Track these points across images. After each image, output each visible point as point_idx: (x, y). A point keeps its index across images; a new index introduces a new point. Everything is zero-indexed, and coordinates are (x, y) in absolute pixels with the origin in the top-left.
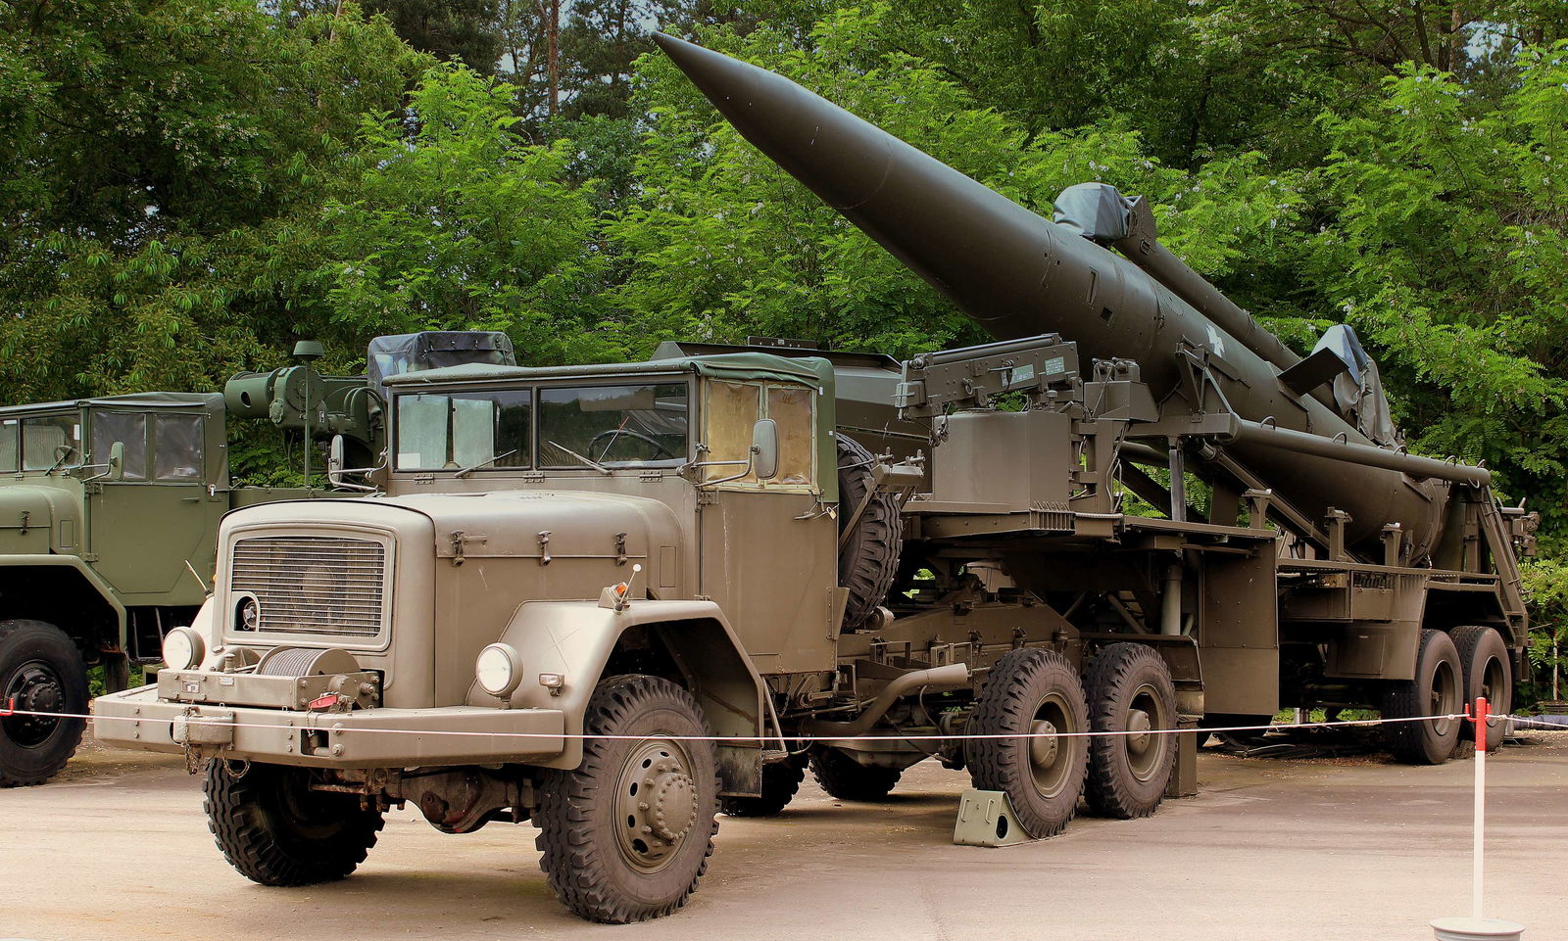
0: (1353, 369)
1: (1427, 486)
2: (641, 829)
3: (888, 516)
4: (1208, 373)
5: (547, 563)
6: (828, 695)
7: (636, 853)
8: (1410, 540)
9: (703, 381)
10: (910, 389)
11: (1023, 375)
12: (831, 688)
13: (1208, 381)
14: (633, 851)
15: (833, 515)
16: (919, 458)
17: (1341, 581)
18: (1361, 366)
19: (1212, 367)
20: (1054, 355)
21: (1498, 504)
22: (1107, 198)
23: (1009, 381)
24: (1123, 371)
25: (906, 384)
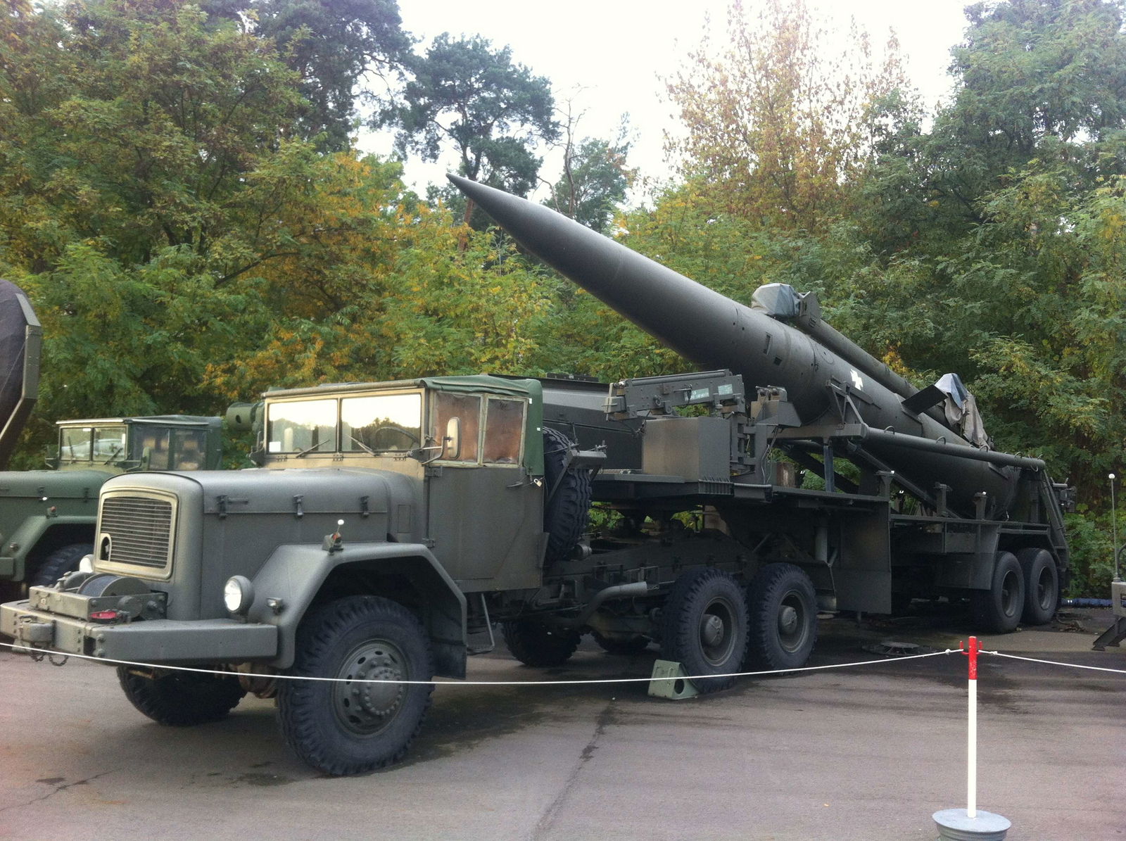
0: (957, 399)
1: (1006, 470)
2: (355, 708)
3: (579, 485)
4: (849, 399)
5: (301, 517)
6: (555, 601)
7: (352, 725)
8: (994, 502)
9: (432, 393)
10: (614, 401)
11: (699, 395)
12: (558, 597)
13: (848, 403)
14: (350, 723)
15: (539, 484)
16: (604, 446)
17: (938, 529)
18: (963, 397)
19: (852, 395)
20: (724, 383)
21: (1051, 482)
22: (784, 291)
23: (689, 398)
24: (775, 394)
25: (611, 398)
